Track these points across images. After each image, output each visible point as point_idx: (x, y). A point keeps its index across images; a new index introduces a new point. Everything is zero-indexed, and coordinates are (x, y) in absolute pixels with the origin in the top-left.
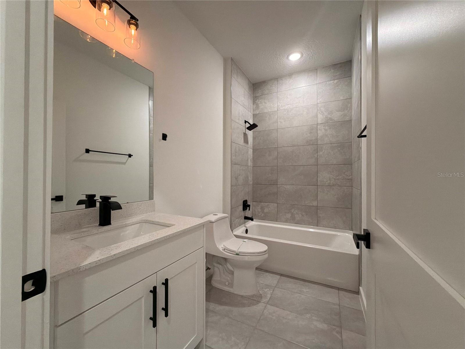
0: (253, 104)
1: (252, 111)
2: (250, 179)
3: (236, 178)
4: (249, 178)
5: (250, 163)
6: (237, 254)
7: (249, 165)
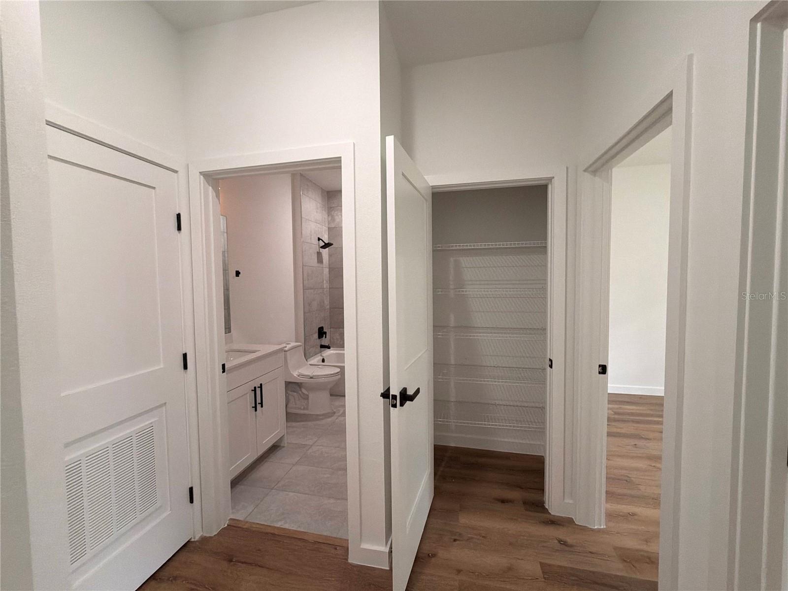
0: (328, 216)
1: (327, 225)
2: (327, 302)
3: (310, 305)
4: (325, 302)
5: (326, 285)
6: (311, 378)
7: (325, 287)
